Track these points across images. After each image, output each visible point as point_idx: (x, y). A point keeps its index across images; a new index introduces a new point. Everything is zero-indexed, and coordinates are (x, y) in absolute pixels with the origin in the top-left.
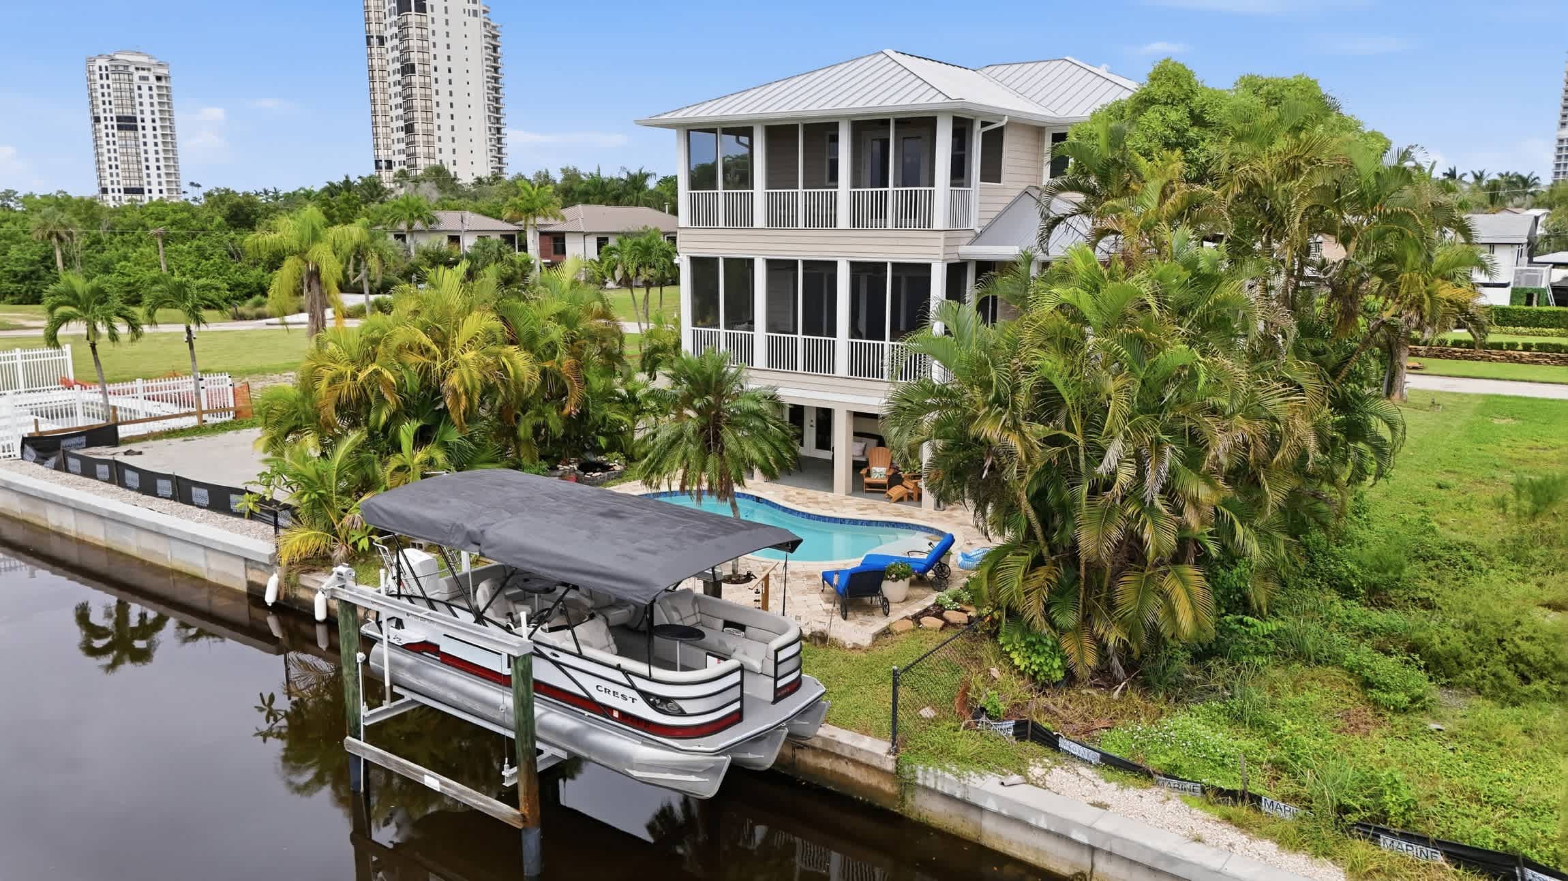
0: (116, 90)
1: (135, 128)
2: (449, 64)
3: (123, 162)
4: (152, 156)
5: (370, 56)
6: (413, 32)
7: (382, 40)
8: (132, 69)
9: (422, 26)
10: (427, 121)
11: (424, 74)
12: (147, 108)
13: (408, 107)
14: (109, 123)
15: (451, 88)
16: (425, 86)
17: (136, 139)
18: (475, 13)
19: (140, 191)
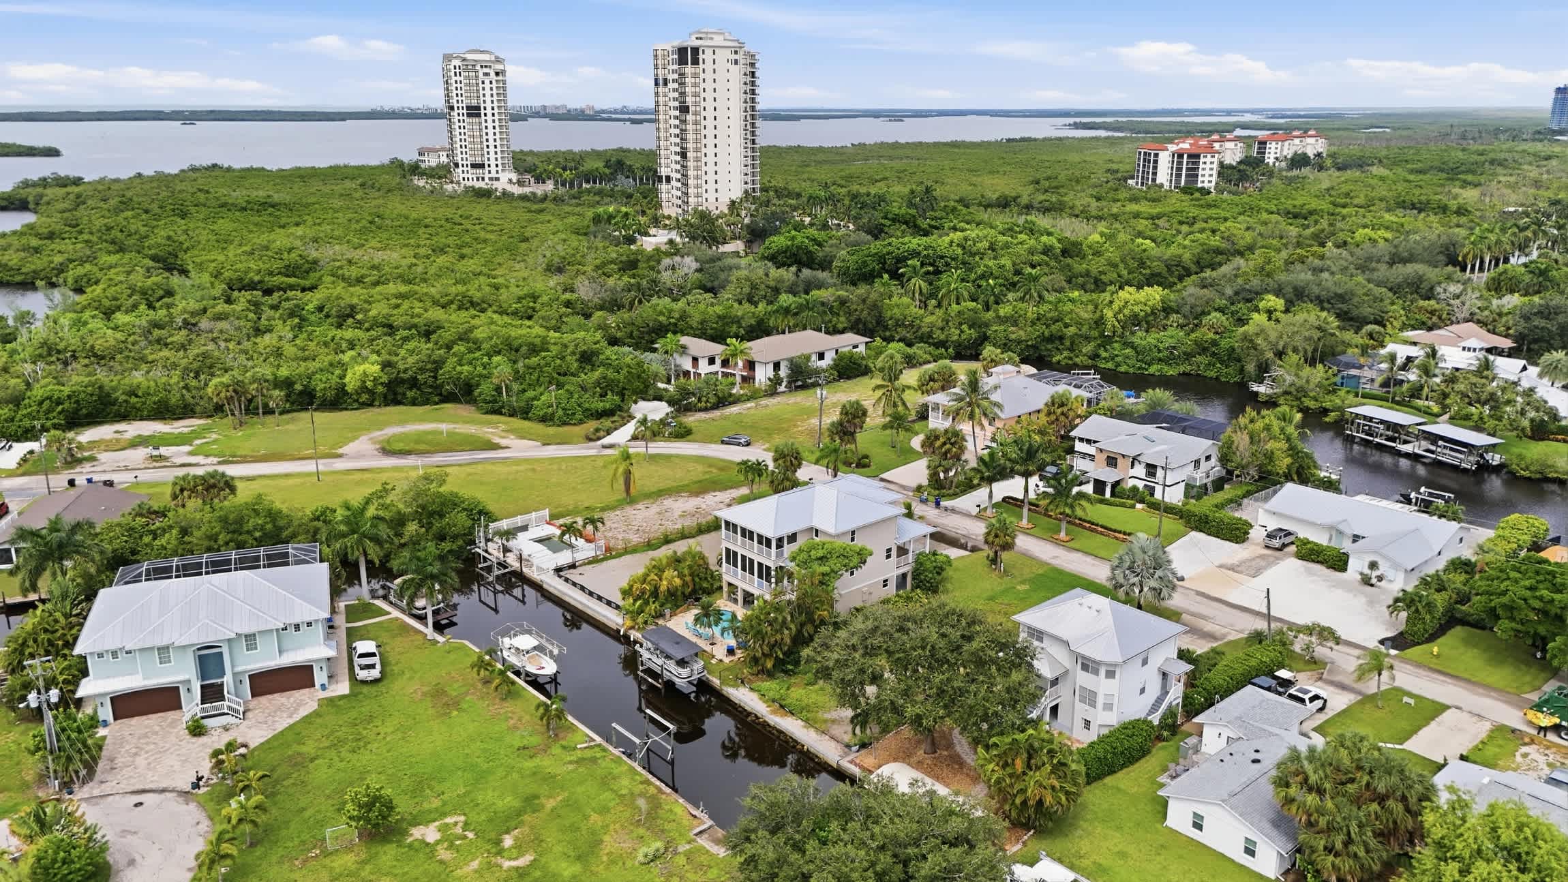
0: (466, 85)
1: (479, 115)
2: (715, 104)
3: (470, 143)
4: (491, 137)
5: (657, 94)
6: (689, 80)
7: (666, 82)
8: (478, 67)
9: (695, 75)
10: (697, 150)
11: (696, 114)
12: (488, 99)
13: (683, 136)
14: (461, 111)
15: (716, 123)
16: (696, 123)
17: (480, 124)
18: (736, 62)
19: (482, 166)
